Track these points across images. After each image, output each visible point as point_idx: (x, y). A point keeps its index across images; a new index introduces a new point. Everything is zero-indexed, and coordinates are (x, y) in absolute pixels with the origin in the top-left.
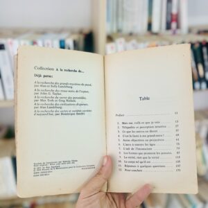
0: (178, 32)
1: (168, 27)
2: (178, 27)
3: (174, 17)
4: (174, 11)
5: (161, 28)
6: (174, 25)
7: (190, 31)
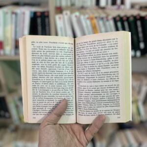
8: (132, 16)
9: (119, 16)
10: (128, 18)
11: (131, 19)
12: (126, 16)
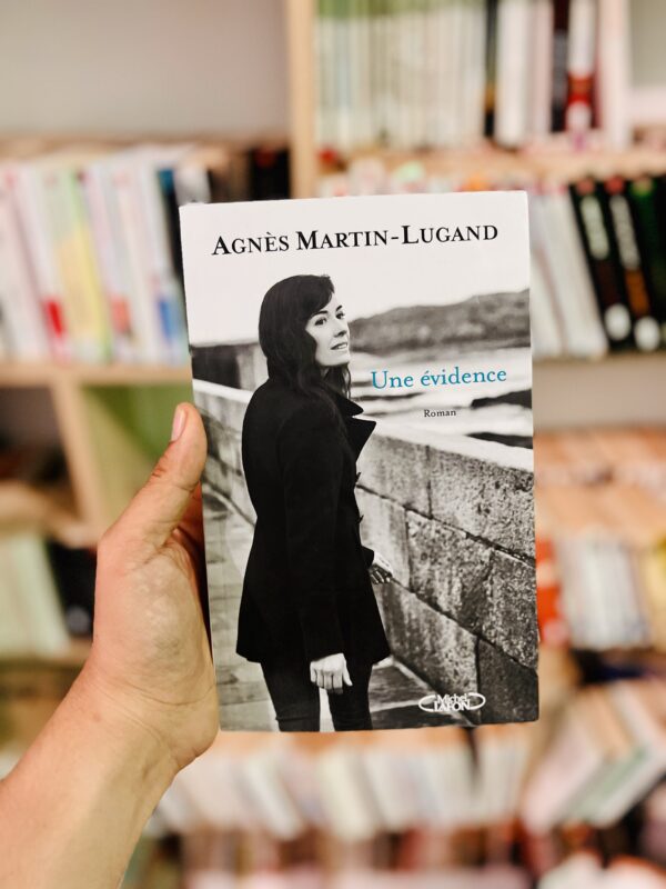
0: (594, 140)
1: (558, 123)
2: (594, 122)
3: (579, 89)
4: (579, 65)
5: (529, 126)
6: (578, 116)
7: (638, 137)
8: (647, 175)
9: (590, 177)
10: (627, 187)
11: (643, 188)
12: (618, 177)
